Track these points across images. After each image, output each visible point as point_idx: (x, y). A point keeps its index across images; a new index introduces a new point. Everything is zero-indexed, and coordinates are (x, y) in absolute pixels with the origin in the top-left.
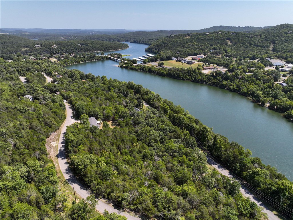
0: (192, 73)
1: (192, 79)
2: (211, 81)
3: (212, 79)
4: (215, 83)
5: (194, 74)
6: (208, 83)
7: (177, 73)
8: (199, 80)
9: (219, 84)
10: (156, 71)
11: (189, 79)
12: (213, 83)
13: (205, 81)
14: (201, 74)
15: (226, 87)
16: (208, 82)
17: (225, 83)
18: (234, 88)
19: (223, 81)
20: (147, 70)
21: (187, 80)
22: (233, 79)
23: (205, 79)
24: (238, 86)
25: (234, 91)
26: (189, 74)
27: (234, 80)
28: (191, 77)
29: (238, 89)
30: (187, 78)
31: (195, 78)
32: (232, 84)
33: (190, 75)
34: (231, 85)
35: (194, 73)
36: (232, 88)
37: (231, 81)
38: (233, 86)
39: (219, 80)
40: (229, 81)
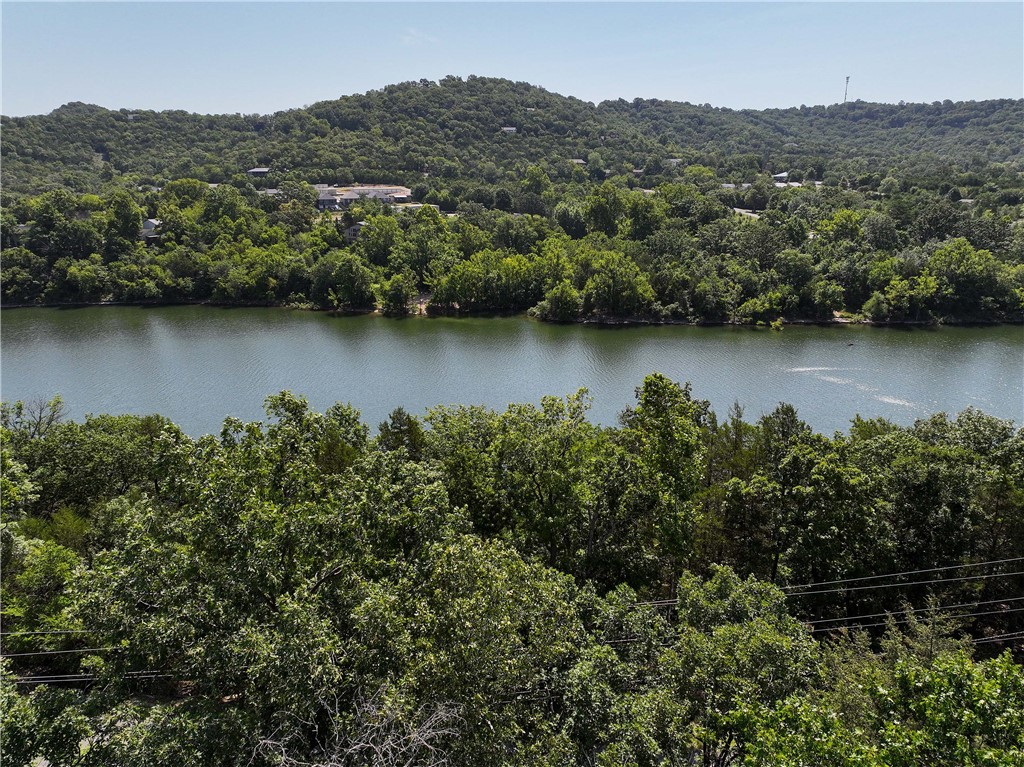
9: (37, 289)
17: (78, 269)
18: (168, 284)
19: (61, 263)
22: (120, 244)
24: (179, 269)
29: (187, 282)
32: (135, 268)
34: (130, 277)
36: (151, 285)
37: (111, 255)
38: (148, 275)
39: (23, 267)
40: (96, 256)
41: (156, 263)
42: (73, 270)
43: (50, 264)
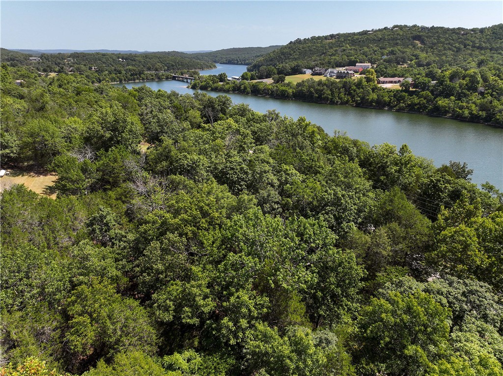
0: (354, 87)
1: (353, 101)
2: (403, 103)
3: (405, 96)
4: (416, 105)
5: (358, 91)
6: (397, 107)
7: (316, 91)
8: (372, 101)
9: (426, 107)
10: (268, 90)
11: (347, 102)
12: (409, 105)
13: (388, 104)
14: (376, 91)
15: (446, 112)
16: (396, 105)
17: (442, 102)
18: (474, 112)
19: (438, 99)
20: (249, 89)
21: (342, 104)
23: (387, 99)
24: (482, 107)
25: (474, 120)
26: (346, 90)
27: (465, 95)
28: (353, 97)
29: (483, 114)
30: (341, 99)
31: (363, 98)
32: (464, 104)
33: (350, 94)
34: (461, 108)
35: (359, 89)
36: (466, 112)
37: (459, 98)
38: (468, 109)
39: (425, 99)
40: (453, 98)
41: (475, 104)
42: (440, 102)
43: (435, 98)
